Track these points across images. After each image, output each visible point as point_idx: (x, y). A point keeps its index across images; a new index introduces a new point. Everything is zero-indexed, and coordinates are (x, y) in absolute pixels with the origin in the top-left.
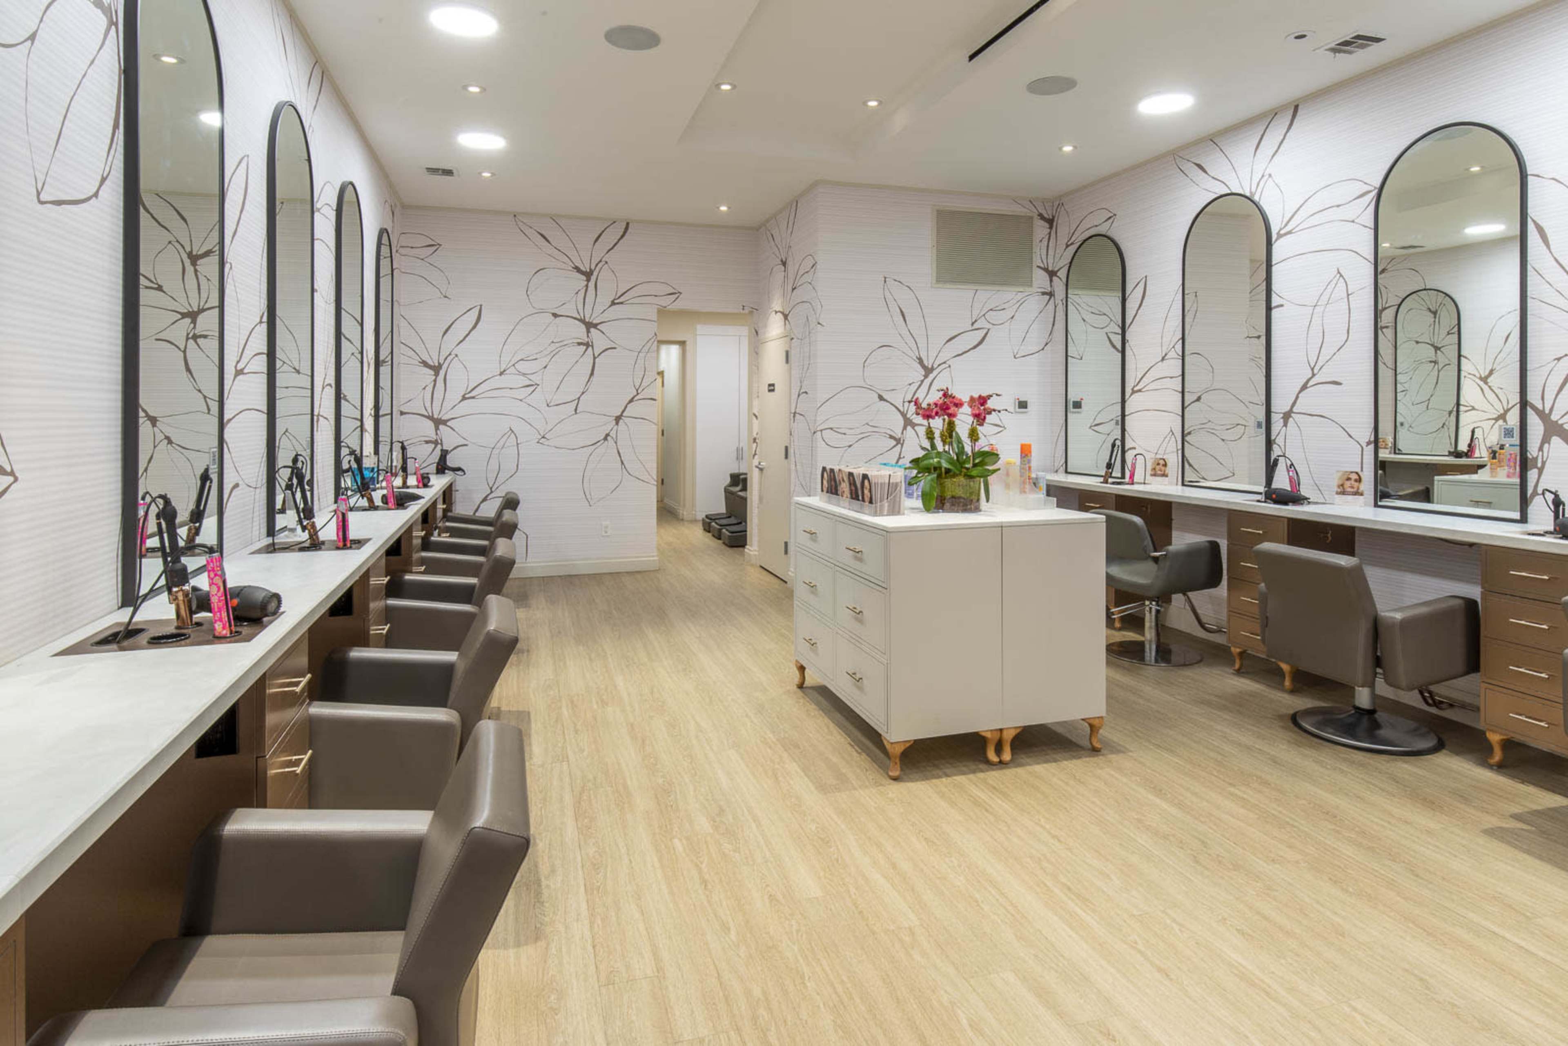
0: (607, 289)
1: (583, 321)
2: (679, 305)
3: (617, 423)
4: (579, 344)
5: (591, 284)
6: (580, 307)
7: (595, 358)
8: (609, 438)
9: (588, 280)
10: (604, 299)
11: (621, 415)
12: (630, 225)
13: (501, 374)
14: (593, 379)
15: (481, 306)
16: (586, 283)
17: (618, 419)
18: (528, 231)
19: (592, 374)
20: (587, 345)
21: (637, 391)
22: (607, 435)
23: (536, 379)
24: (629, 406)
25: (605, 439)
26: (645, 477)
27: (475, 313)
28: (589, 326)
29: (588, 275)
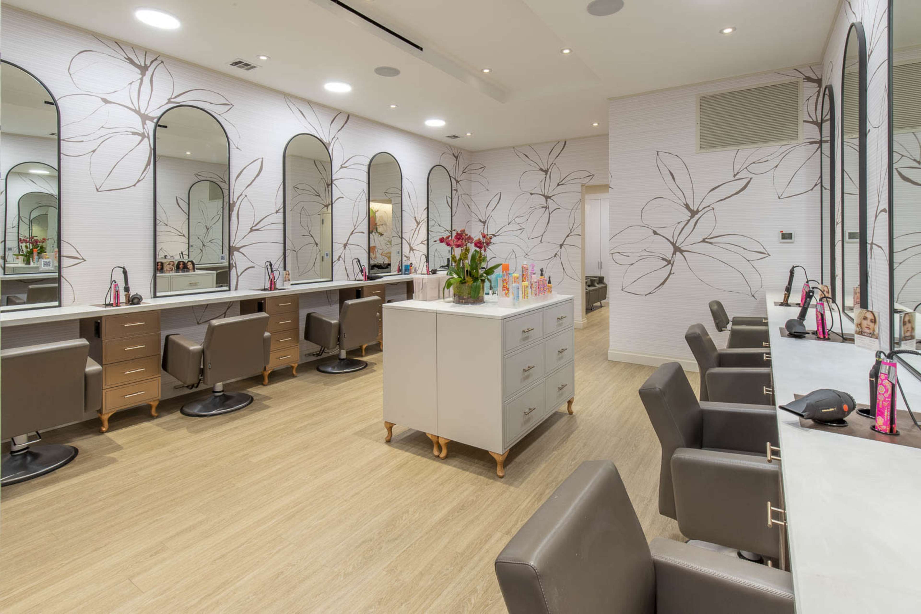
0: (556, 177)
1: (544, 195)
2: (594, 182)
3: (561, 248)
4: (542, 207)
5: (548, 176)
6: (543, 189)
7: (550, 214)
8: (557, 256)
9: (546, 174)
10: (554, 183)
11: (563, 244)
12: (567, 143)
13: (509, 224)
14: (549, 225)
15: (501, 192)
16: (545, 176)
17: (561, 246)
18: (519, 154)
19: (548, 223)
20: (546, 208)
21: (571, 230)
22: (556, 254)
23: (523, 226)
24: (567, 239)
25: (555, 256)
26: (577, 278)
27: (498, 196)
28: (547, 198)
29: (546, 172)
